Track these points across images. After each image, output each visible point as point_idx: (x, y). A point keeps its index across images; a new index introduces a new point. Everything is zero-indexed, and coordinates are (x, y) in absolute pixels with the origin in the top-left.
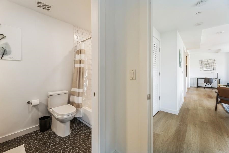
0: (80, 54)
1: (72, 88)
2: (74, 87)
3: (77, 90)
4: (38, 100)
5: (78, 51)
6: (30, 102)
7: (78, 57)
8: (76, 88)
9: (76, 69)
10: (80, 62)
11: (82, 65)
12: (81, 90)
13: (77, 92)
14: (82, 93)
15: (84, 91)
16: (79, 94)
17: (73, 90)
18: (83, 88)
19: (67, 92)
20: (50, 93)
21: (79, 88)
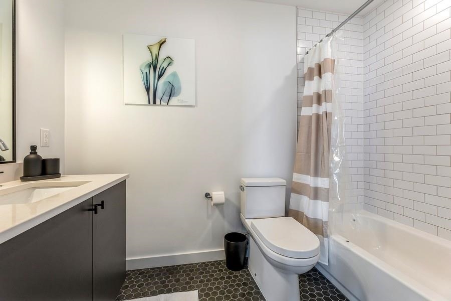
0: (316, 78)
1: (294, 174)
2: (300, 172)
3: (309, 180)
4: (223, 192)
5: (311, 70)
6: (209, 194)
7: (311, 88)
8: (308, 173)
9: (304, 123)
10: (319, 99)
11: (325, 107)
12: (322, 183)
13: (312, 185)
14: (328, 190)
15: (332, 183)
16: (316, 194)
17: (297, 178)
18: (329, 175)
19: (283, 181)
20: (246, 181)
21: (316, 174)
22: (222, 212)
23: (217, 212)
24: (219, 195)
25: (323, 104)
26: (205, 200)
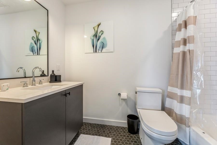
0: (183, 30)
1: (169, 87)
2: (172, 86)
3: (178, 91)
4: (126, 94)
5: (180, 25)
7: (180, 36)
8: (177, 87)
9: (175, 57)
10: (185, 42)
11: (189, 46)
12: (186, 93)
13: (179, 94)
14: (190, 98)
15: (193, 94)
16: (182, 100)
17: (170, 89)
18: (191, 89)
19: (160, 91)
20: (138, 89)
21: (182, 87)
22: (127, 103)
23: (124, 103)
24: (124, 95)
25: (188, 45)
26: (118, 97)
